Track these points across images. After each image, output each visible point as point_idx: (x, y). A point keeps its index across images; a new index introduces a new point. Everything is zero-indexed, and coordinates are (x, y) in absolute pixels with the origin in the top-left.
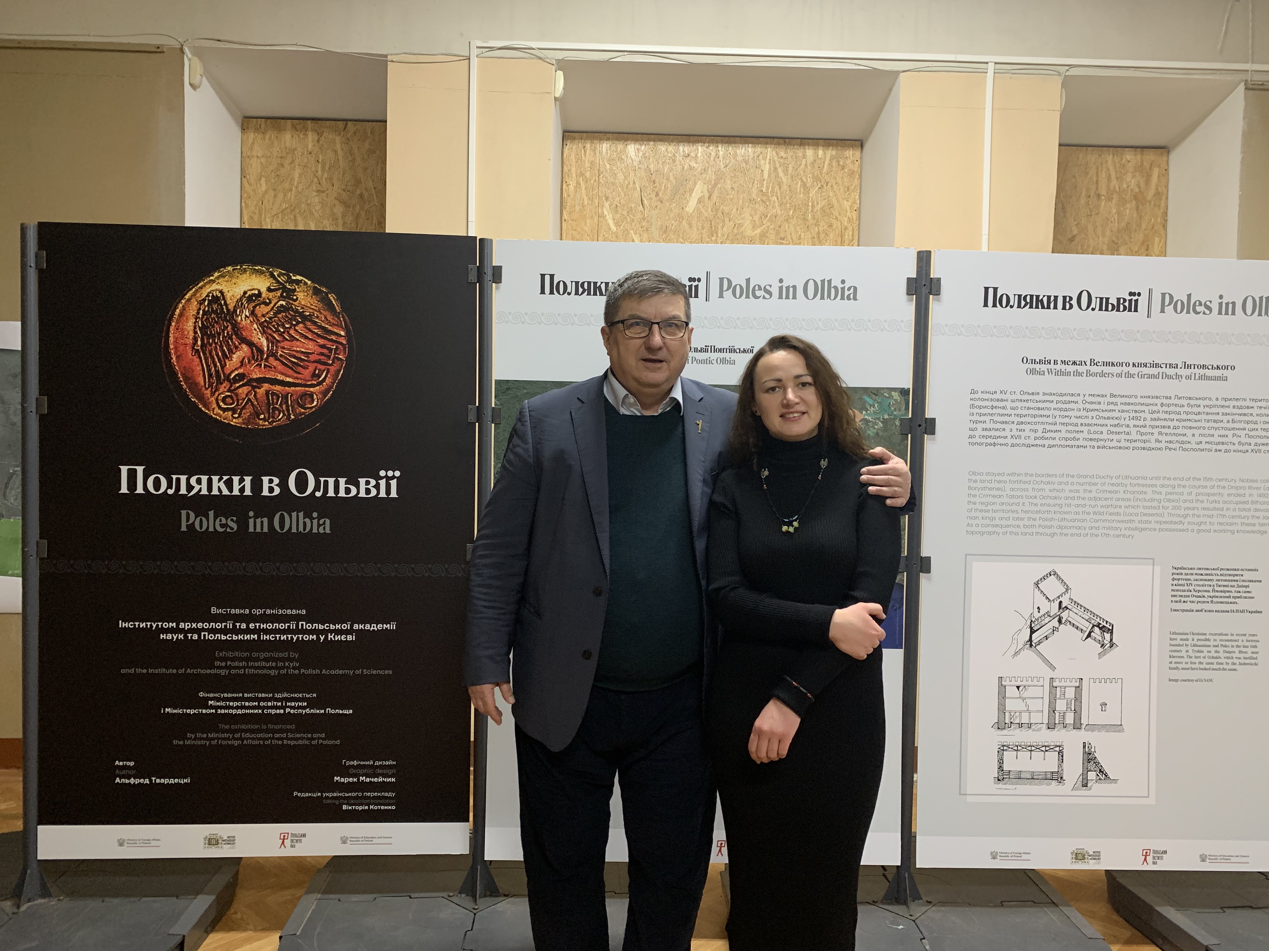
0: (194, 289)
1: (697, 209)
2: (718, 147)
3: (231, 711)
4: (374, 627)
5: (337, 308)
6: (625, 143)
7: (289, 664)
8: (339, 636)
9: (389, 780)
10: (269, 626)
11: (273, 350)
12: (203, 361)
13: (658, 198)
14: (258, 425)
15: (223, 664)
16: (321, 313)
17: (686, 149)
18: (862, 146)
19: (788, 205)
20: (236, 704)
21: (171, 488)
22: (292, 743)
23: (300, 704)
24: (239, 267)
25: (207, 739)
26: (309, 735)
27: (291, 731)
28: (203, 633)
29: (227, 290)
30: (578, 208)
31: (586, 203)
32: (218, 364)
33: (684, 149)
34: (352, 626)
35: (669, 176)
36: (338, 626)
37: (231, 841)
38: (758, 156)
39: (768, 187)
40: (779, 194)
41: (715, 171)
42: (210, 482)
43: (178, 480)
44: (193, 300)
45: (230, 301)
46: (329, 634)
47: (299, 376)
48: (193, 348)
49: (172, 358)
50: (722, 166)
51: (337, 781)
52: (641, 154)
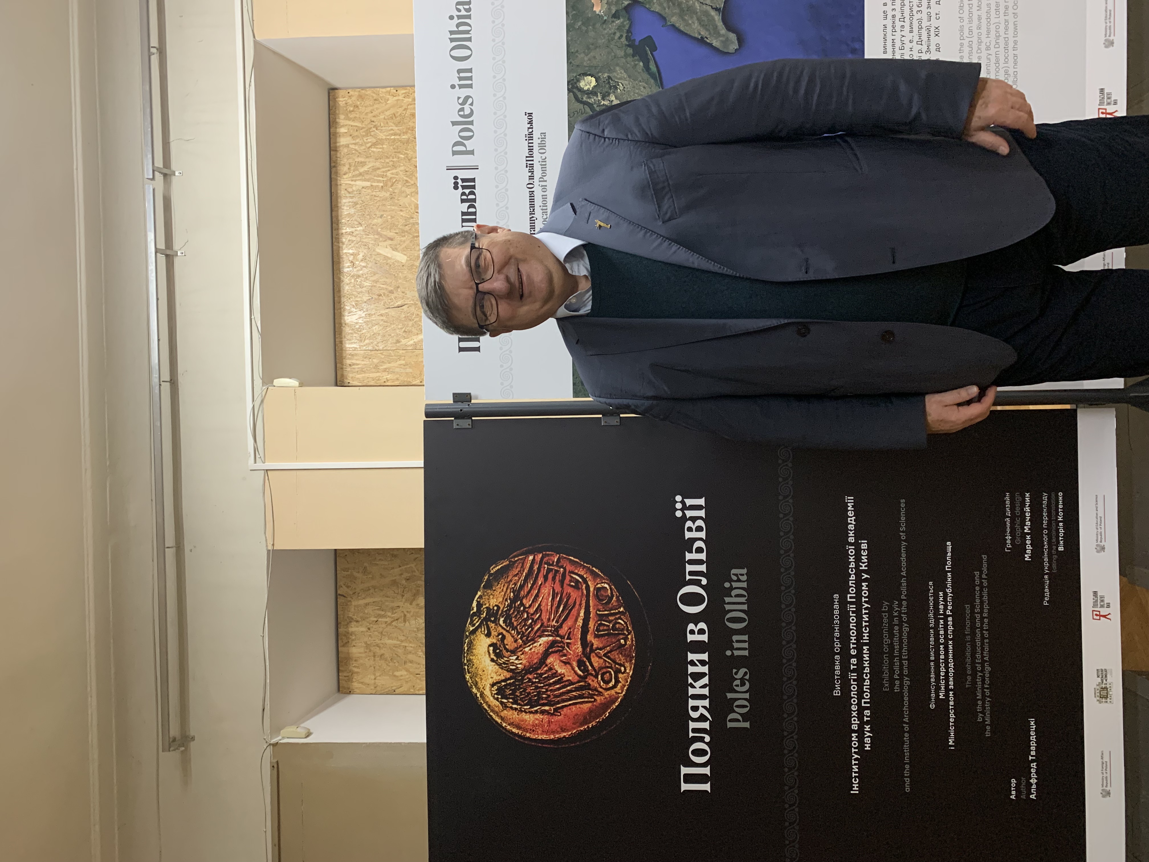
0: (491, 714)
1: (403, 251)
2: (342, 234)
3: (951, 674)
4: (852, 520)
5: (504, 564)
6: (344, 325)
7: (896, 612)
8: (863, 557)
9: (1028, 500)
10: (853, 633)
11: (551, 631)
12: (566, 704)
13: (395, 292)
14: (632, 645)
15: (897, 682)
16: (511, 581)
17: (347, 265)
18: (334, 89)
19: (395, 160)
20: (943, 669)
21: (704, 737)
22: (986, 607)
23: (941, 599)
24: (466, 667)
25: (983, 700)
26: (977, 588)
27: (973, 607)
28: (863, 705)
29: (491, 679)
30: (409, 370)
31: (403, 362)
32: (569, 688)
33: (346, 268)
34: (851, 544)
35: (373, 281)
36: (852, 559)
37: (1103, 674)
38: (349, 193)
39: (379, 181)
40: (384, 170)
41: (366, 235)
42: (695, 697)
43: (694, 730)
44: (502, 714)
45: (502, 675)
46: (861, 568)
47: (578, 603)
48: (552, 714)
49: (564, 737)
50: (360, 228)
51: (1030, 557)
52: (354, 310)
